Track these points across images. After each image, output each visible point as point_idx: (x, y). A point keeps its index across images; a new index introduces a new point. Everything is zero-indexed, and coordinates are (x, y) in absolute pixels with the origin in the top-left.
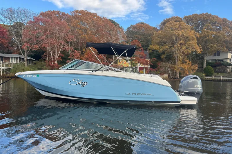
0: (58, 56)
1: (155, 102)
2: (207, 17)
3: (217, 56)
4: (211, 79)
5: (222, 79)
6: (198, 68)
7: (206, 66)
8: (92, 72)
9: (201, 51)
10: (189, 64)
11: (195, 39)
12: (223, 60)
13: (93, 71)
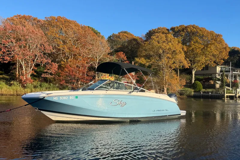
0: (31, 69)
1: (169, 116)
2: (194, 29)
3: (206, 70)
4: (199, 95)
5: (211, 95)
6: (186, 83)
7: (195, 81)
9: (189, 65)
10: (176, 79)
11: (183, 53)
12: (212, 75)
13: (131, 92)
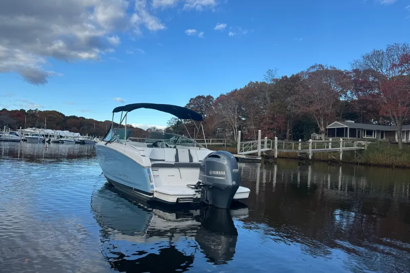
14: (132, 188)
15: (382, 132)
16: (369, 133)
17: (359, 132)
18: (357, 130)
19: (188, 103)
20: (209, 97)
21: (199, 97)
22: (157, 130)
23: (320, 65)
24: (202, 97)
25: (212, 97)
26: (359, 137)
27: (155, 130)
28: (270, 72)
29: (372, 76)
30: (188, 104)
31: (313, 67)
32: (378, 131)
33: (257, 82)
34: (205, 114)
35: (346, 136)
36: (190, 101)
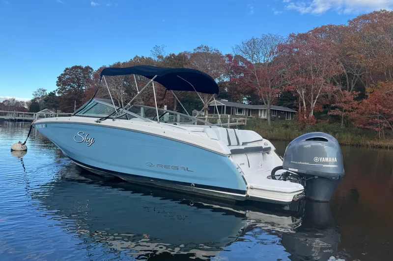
1: (197, 185)
8: (100, 120)
13: (102, 119)
14: (189, 184)
15: (249, 110)
16: (240, 110)
17: (233, 109)
18: (232, 108)
19: (63, 73)
20: (88, 68)
21: (76, 67)
22: (18, 103)
23: (205, 47)
24: (80, 67)
25: (91, 69)
26: (233, 114)
27: (15, 102)
28: (157, 48)
29: (241, 61)
30: (62, 75)
31: (199, 48)
32: (246, 109)
33: (143, 57)
34: (83, 86)
35: (223, 113)
36: (65, 71)
